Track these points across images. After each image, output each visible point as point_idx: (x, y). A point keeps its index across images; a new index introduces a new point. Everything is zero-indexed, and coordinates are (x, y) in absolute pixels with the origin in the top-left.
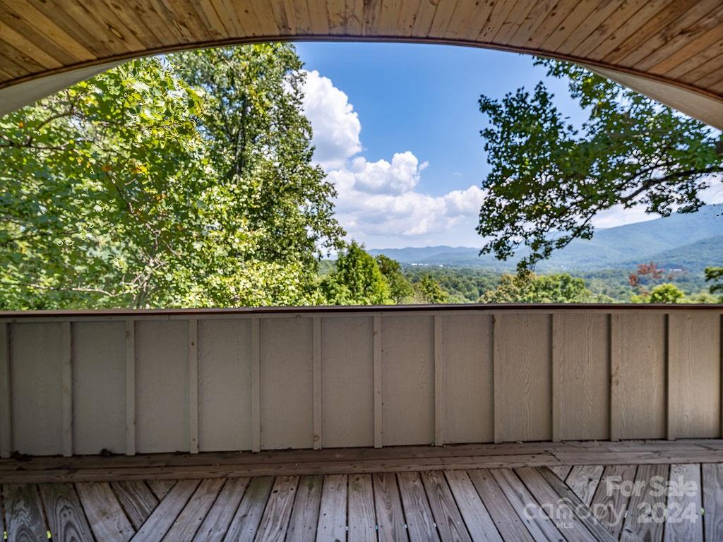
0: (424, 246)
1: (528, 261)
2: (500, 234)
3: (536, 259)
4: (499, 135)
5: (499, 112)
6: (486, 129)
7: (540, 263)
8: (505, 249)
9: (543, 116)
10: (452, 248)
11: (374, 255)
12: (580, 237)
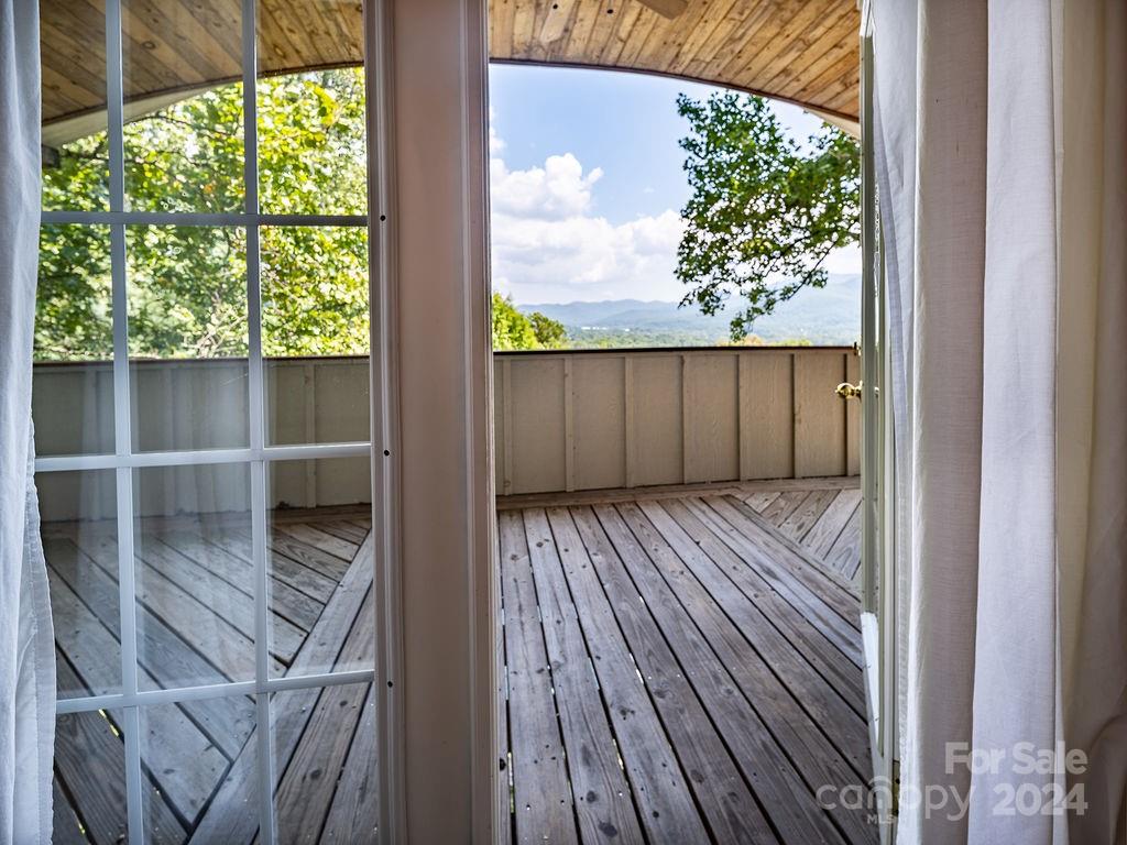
0: (600, 300)
1: (744, 318)
2: (706, 280)
3: (755, 315)
4: (704, 147)
5: (702, 117)
6: (687, 139)
7: (759, 320)
8: (713, 300)
9: (759, 125)
10: (643, 304)
11: (527, 313)
12: (811, 284)
